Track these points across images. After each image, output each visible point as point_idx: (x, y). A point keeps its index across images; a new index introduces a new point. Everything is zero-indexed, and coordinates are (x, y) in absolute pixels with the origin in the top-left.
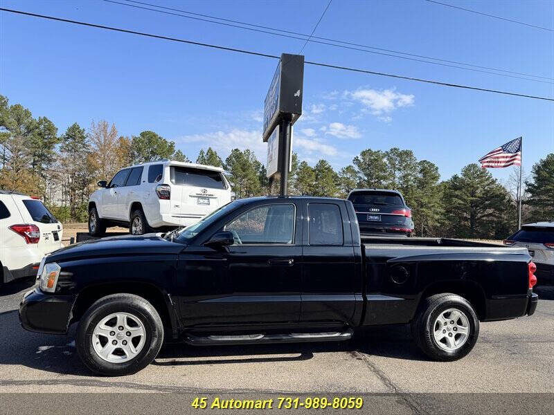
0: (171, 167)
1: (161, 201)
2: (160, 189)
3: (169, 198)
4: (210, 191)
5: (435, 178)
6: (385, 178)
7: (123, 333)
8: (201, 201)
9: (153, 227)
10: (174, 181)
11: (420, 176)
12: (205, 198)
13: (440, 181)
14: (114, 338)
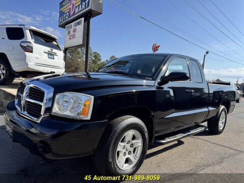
0: (30, 30)
1: (26, 53)
2: (25, 45)
3: (32, 52)
4: (55, 51)
5: (100, 60)
6: (80, 58)
7: (128, 146)
8: (50, 56)
9: (16, 71)
10: (33, 40)
11: (94, 58)
12: (51, 54)
13: (101, 61)
14: (124, 151)
